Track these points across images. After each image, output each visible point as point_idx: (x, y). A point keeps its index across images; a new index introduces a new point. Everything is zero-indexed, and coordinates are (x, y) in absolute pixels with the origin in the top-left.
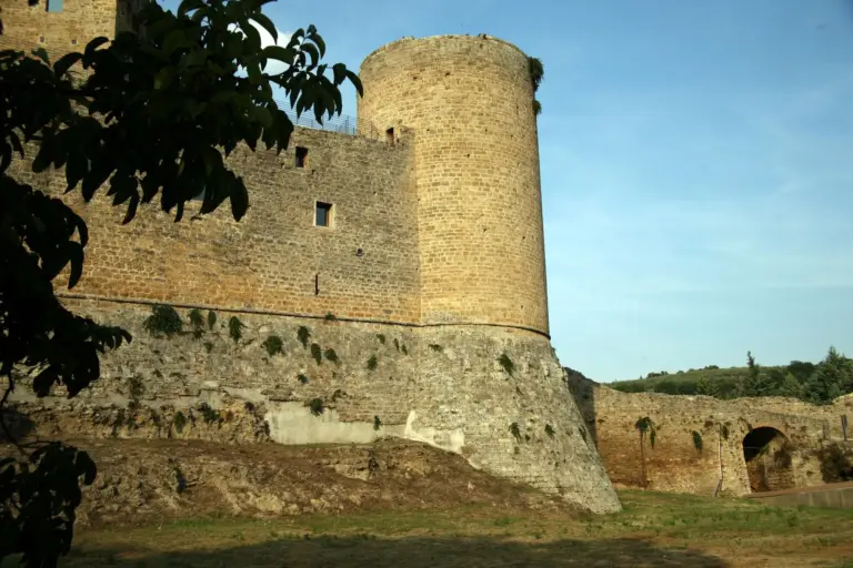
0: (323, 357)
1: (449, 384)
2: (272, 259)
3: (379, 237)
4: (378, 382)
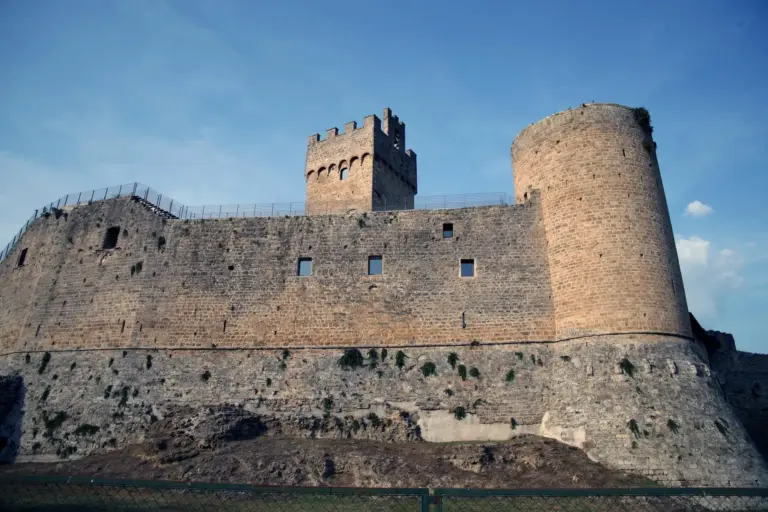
0: (468, 375)
1: (574, 388)
2: (428, 306)
3: (515, 276)
4: (515, 390)
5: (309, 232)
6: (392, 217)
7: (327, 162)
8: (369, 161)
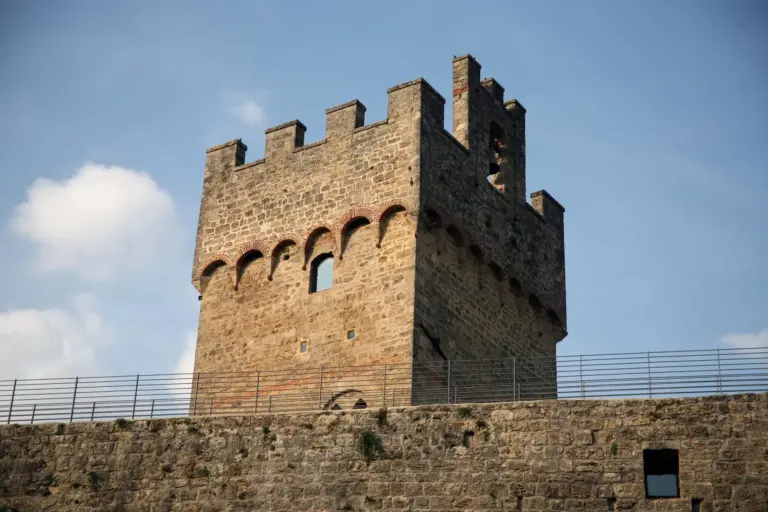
5: (192, 472)
6: (470, 424)
7: (267, 233)
8: (404, 233)
